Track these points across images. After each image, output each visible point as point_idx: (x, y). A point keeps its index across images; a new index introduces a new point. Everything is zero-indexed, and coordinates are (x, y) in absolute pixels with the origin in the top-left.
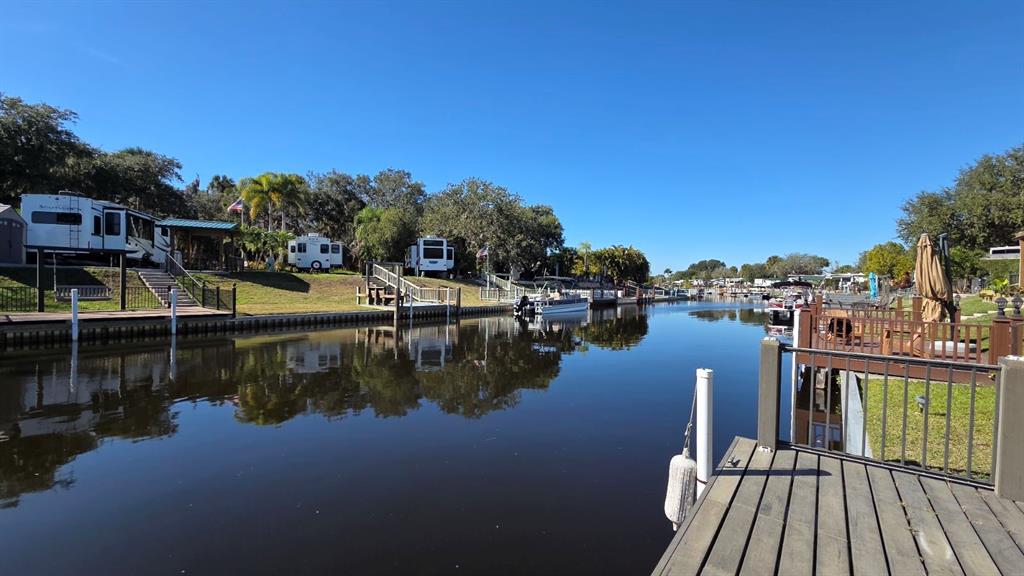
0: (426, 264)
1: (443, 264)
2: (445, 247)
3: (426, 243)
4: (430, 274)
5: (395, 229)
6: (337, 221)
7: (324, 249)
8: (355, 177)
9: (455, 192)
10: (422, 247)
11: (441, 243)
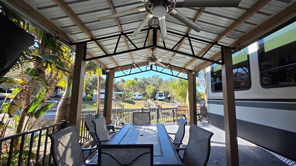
0: (159, 98)
1: (163, 98)
2: (163, 94)
3: (159, 93)
4: (160, 100)
5: (153, 91)
6: (143, 88)
7: (139, 96)
8: (147, 78)
9: (167, 81)
10: (158, 94)
11: (162, 93)
